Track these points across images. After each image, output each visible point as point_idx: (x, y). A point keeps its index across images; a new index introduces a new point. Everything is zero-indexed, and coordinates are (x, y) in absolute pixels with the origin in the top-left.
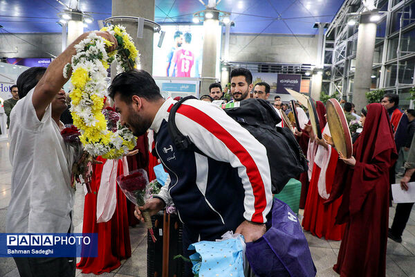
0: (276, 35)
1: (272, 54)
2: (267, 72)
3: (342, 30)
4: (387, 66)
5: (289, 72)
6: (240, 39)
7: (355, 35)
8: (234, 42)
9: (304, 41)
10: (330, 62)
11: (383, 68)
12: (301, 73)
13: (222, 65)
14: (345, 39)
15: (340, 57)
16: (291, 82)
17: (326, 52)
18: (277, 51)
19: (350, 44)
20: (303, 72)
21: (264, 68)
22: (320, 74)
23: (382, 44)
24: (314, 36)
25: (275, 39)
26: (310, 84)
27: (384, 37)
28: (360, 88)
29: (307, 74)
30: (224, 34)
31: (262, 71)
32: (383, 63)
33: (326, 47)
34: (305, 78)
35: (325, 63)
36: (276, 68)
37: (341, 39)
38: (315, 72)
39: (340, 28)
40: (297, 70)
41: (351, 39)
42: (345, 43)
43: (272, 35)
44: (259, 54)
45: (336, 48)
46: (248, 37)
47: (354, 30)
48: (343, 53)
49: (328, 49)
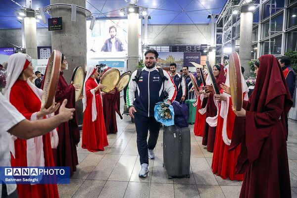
0: (181, 25)
1: (179, 38)
2: (176, 51)
3: (228, 19)
4: (262, 43)
5: (192, 51)
6: (155, 28)
7: (237, 22)
8: (151, 31)
9: (202, 28)
10: (221, 43)
11: (259, 44)
12: (201, 51)
13: (143, 47)
14: (230, 25)
15: (228, 38)
16: (193, 58)
17: (217, 35)
18: (183, 36)
19: (234, 29)
20: (202, 51)
21: (174, 49)
22: (214, 51)
23: (258, 27)
24: (208, 24)
25: (180, 27)
26: (208, 59)
27: (258, 22)
28: (244, 59)
29: (205, 51)
30: (144, 25)
31: (173, 51)
32: (259, 41)
33: (217, 32)
34: (203, 54)
35: (217, 43)
36: (182, 48)
37: (227, 25)
38: (210, 50)
39: (226, 18)
40: (197, 49)
41: (234, 25)
42: (231, 28)
43: (178, 25)
44: (169, 39)
45: (224, 32)
46: (161, 27)
47: (237, 19)
48: (229, 36)
49: (219, 34)
